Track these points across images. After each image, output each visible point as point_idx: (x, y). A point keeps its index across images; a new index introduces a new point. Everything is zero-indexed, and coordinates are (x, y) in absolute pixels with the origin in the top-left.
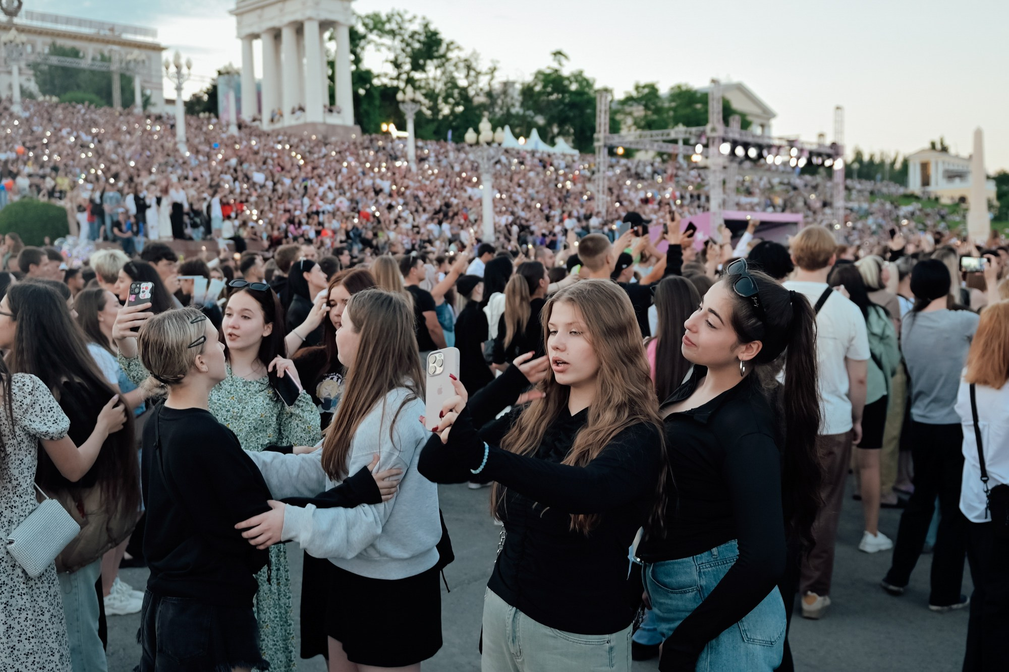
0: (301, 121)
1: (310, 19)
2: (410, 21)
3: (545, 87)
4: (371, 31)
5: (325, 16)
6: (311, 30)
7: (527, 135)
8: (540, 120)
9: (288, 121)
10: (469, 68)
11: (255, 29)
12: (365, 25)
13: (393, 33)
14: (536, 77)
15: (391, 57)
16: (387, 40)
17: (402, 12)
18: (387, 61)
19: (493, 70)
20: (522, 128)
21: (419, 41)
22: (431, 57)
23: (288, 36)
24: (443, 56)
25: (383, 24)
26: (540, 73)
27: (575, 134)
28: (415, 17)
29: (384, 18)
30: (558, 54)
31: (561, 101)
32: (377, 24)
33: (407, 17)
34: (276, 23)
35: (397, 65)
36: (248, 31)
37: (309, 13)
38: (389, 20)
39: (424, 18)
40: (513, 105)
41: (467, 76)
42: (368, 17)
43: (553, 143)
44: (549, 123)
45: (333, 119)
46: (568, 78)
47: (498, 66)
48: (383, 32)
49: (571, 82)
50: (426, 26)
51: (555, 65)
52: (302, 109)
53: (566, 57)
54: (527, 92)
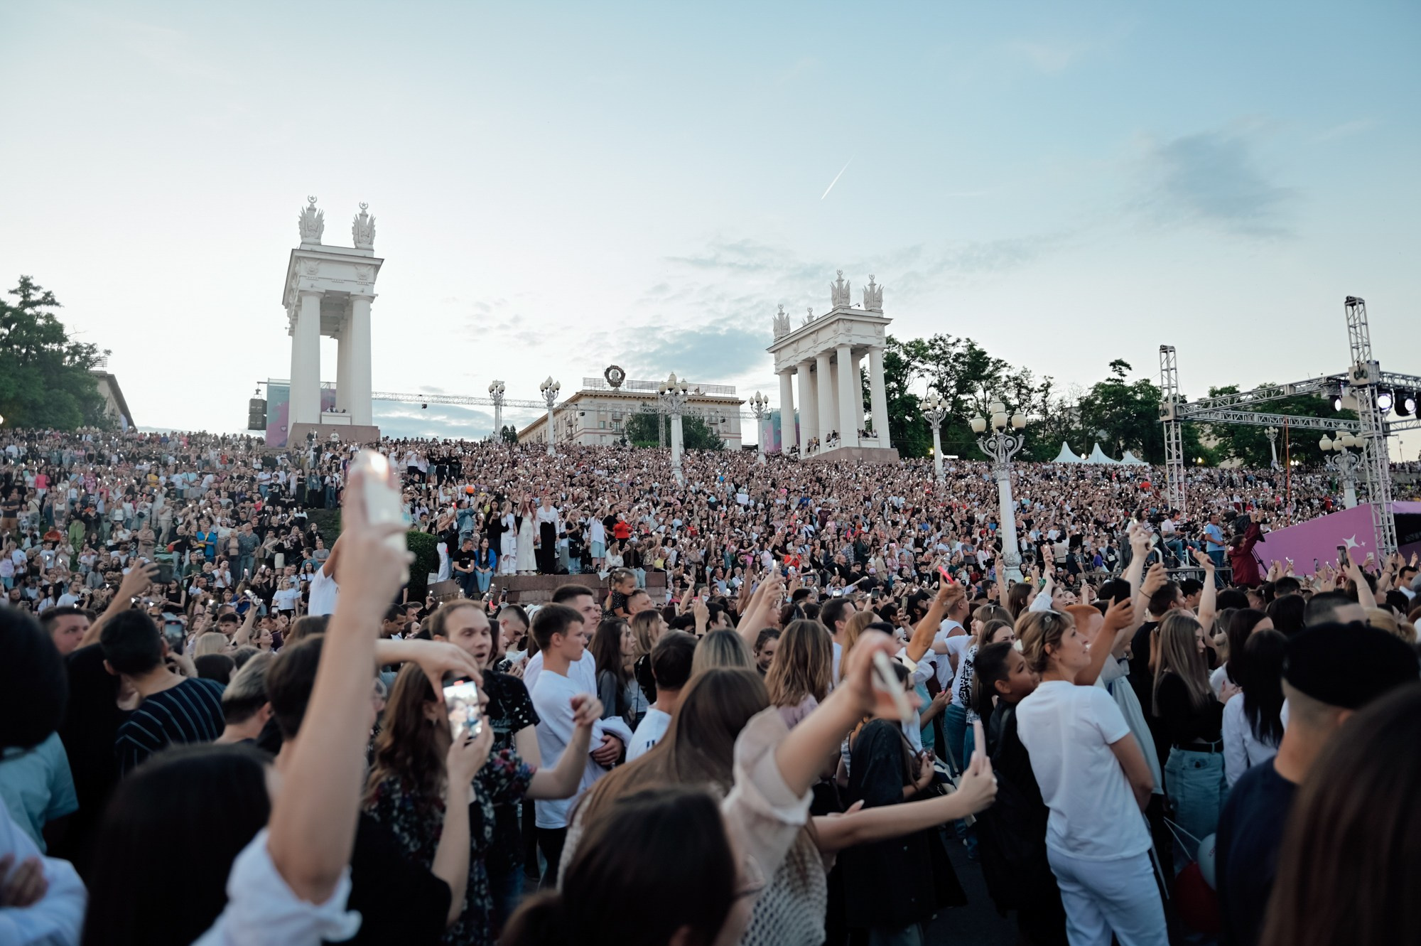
0: (837, 447)
1: (842, 345)
2: (953, 344)
3: (1105, 400)
4: (914, 358)
5: (857, 341)
6: (844, 357)
7: (1089, 451)
8: (1104, 435)
9: (824, 448)
10: (1020, 386)
11: (792, 363)
12: (907, 353)
13: (937, 359)
14: (1095, 391)
15: (935, 380)
16: (931, 366)
17: (945, 336)
18: (931, 386)
19: (1046, 388)
20: (1082, 445)
21: (963, 363)
22: (979, 379)
23: (822, 365)
24: (990, 376)
25: (926, 349)
26: (1100, 386)
27: (1144, 447)
28: (958, 341)
29: (927, 344)
30: (1118, 364)
31: (1126, 413)
32: (919, 350)
33: (951, 341)
34: (810, 354)
35: (940, 387)
36: (786, 365)
37: (841, 340)
38: (932, 346)
39: (968, 340)
40: (1072, 421)
41: (1018, 395)
42: (910, 345)
43: (1120, 457)
44: (1114, 438)
45: (868, 443)
46: (1131, 389)
47: (1052, 381)
48: (925, 359)
49: (1135, 393)
50: (971, 347)
51: (1116, 376)
52: (835, 435)
53: (1128, 366)
54: (1086, 405)
